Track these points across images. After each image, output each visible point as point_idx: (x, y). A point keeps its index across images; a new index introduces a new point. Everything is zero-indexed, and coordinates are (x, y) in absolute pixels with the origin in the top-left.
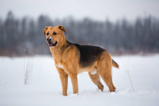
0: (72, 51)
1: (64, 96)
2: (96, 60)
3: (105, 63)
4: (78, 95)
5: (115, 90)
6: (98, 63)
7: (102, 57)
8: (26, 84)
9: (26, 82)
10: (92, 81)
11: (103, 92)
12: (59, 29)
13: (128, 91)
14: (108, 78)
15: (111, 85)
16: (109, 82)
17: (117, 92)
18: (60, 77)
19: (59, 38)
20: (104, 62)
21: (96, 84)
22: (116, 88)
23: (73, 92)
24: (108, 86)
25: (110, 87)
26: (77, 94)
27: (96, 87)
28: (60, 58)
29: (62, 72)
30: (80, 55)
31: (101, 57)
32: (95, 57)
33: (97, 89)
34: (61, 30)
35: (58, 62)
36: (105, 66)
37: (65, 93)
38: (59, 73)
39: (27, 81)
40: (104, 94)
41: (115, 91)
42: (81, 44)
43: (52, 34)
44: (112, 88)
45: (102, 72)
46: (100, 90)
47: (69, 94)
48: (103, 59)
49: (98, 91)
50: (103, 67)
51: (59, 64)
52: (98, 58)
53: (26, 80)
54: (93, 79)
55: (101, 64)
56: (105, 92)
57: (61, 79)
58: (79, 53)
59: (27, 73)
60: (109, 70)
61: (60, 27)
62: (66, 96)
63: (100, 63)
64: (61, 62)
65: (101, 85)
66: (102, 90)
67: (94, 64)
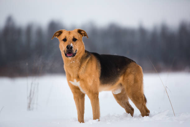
0: (91, 62)
1: (81, 123)
2: (121, 75)
3: (133, 79)
4: (99, 121)
5: (148, 113)
6: (124, 79)
7: (129, 70)
8: (30, 110)
9: (29, 107)
10: (118, 102)
11: (133, 117)
12: (79, 34)
13: (167, 115)
14: (138, 98)
15: (143, 107)
16: (140, 103)
17: (151, 117)
18: (75, 97)
19: (79, 46)
20: (131, 77)
21: (123, 107)
22: (150, 111)
23: (92, 118)
24: (139, 109)
25: (141, 111)
26: (97, 120)
27: (123, 110)
28: (77, 73)
29: (77, 91)
30: (100, 68)
31: (127, 71)
32: (119, 70)
33: (125, 113)
34: (81, 36)
35: (74, 78)
36: (132, 82)
37: (81, 119)
38: (73, 92)
39: (31, 106)
40: (134, 119)
41: (150, 115)
42: (100, 53)
43: (71, 40)
44: (145, 111)
45: (130, 90)
46: (130, 114)
47: (87, 121)
48: (131, 73)
49: (127, 116)
50: (131, 84)
51: (75, 80)
52: (123, 71)
53: (30, 104)
54: (118, 100)
55: (127, 80)
56: (135, 117)
57: (75, 101)
58: (100, 65)
59: (30, 94)
60: (140, 88)
61: (79, 31)
62: (84, 123)
63: (126, 78)
64: (78, 78)
65: (130, 108)
66: (132, 114)
67: (118, 80)
